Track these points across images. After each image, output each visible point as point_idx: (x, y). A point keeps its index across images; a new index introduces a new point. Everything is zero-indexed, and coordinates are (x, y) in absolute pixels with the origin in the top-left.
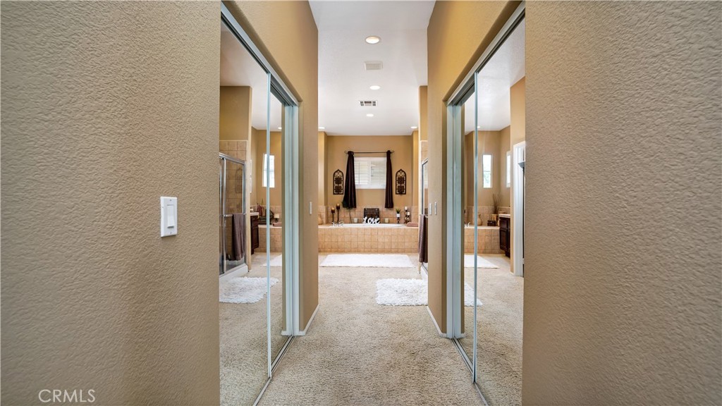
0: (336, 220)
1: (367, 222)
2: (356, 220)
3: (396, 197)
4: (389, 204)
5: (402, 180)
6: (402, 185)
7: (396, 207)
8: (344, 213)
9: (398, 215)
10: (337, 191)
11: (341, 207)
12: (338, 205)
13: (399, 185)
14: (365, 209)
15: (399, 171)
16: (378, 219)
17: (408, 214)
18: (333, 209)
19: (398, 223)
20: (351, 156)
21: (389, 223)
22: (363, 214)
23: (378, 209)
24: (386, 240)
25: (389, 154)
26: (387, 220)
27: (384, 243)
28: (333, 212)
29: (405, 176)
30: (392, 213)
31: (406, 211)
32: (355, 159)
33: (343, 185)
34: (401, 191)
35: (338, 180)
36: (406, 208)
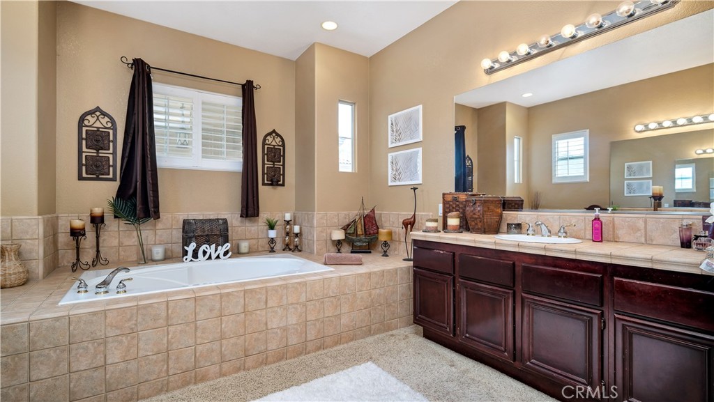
0: (87, 257)
1: (195, 255)
2: (158, 252)
3: (265, 193)
4: (250, 208)
5: (276, 154)
6: (278, 165)
7: (264, 215)
8: (118, 235)
9: (272, 234)
10: (93, 169)
11: (109, 217)
12: (97, 211)
13: (268, 164)
14: (186, 222)
15: (270, 134)
16: (228, 246)
17: (296, 229)
18: (77, 224)
19: (272, 251)
20: (142, 77)
21: (251, 252)
22: (178, 235)
23: (225, 221)
24: (293, 320)
25: (248, 91)
26: (244, 246)
27: (285, 329)
28: (76, 233)
29: (283, 145)
30: (256, 228)
31: (288, 222)
32: (156, 86)
33: (115, 154)
34: (276, 180)
35: (96, 140)
36: (288, 217)
